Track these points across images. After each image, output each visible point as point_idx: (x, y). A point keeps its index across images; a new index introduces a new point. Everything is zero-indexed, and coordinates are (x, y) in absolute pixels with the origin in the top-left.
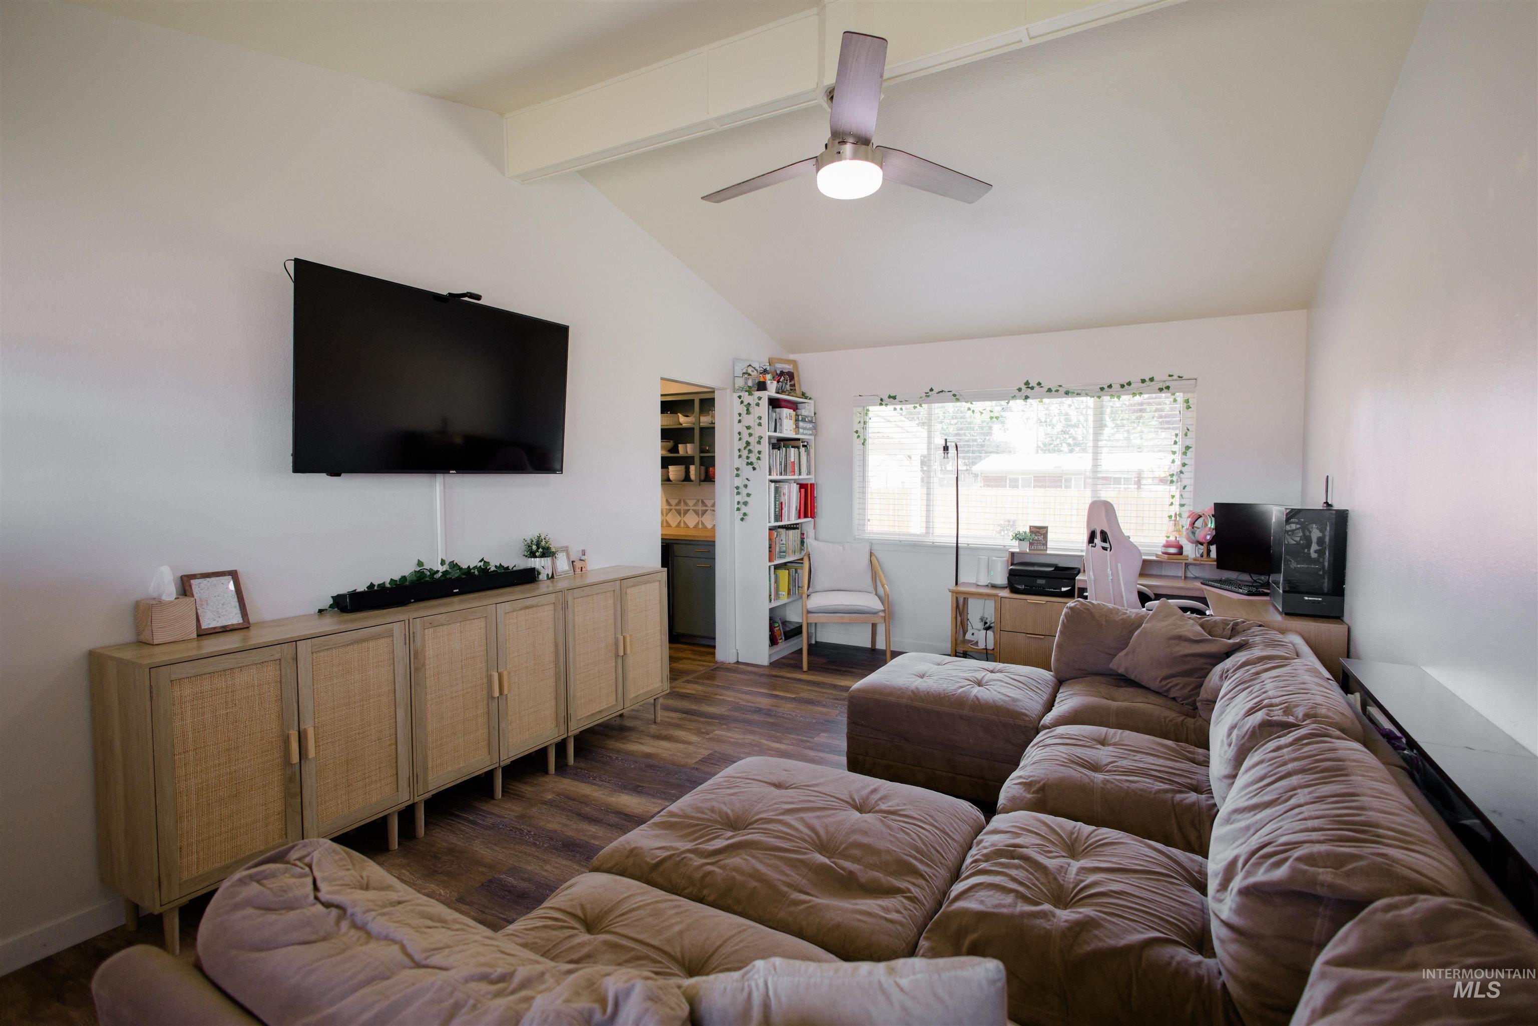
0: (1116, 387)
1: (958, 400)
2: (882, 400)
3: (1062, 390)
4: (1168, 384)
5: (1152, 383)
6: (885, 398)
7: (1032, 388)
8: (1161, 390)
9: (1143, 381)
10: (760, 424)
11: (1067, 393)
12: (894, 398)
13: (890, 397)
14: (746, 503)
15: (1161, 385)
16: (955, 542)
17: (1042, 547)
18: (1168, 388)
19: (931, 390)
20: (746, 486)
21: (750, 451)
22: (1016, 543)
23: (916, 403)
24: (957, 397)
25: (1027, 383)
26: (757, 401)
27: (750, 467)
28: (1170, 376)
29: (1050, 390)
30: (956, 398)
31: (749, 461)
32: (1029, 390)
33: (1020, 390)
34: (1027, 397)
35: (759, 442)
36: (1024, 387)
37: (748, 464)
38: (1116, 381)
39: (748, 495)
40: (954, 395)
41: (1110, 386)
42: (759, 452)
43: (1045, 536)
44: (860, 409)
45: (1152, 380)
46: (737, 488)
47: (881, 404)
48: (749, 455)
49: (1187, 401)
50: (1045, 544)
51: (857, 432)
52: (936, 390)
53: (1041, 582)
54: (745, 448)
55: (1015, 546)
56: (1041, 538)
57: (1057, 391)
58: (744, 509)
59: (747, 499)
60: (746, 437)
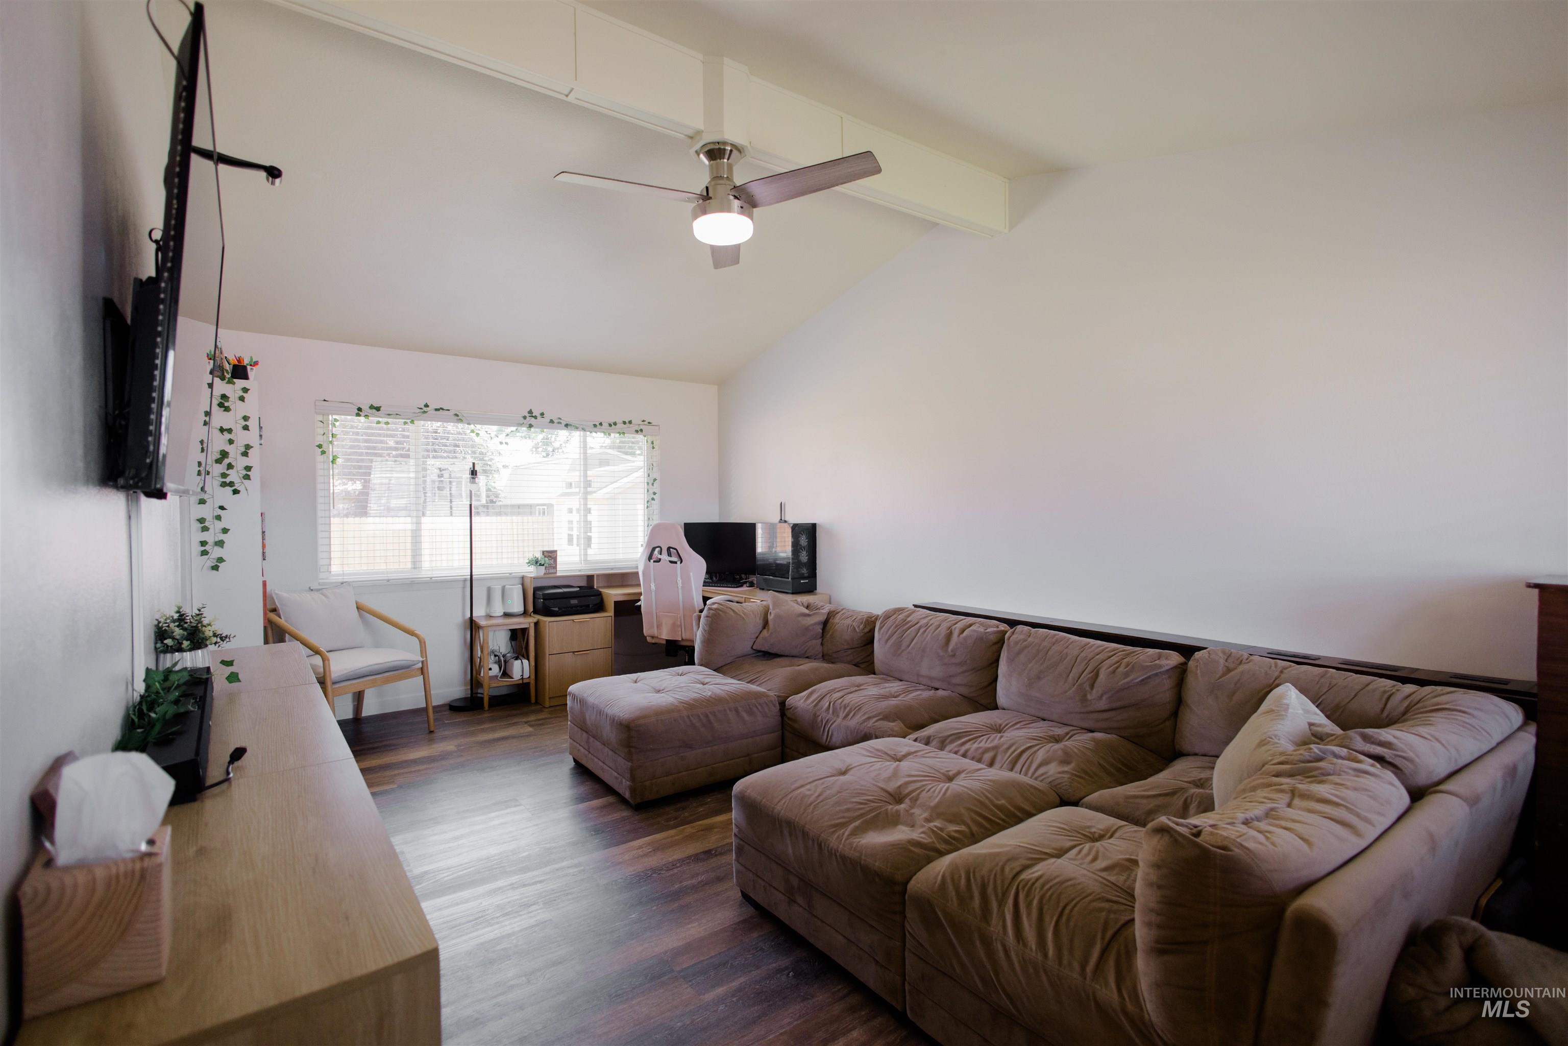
0: (605, 425)
1: (461, 421)
2: (360, 409)
3: (564, 423)
4: (642, 427)
5: (631, 425)
6: (365, 407)
7: (536, 417)
8: (637, 431)
9: (624, 423)
10: (246, 428)
11: (567, 425)
12: (378, 409)
13: (372, 407)
14: (220, 544)
15: (637, 428)
16: (469, 574)
17: (552, 571)
18: (641, 430)
19: (426, 406)
20: (219, 518)
21: (230, 466)
22: (532, 568)
23: (409, 419)
24: (460, 417)
25: (530, 412)
26: (241, 393)
27: (229, 490)
28: (643, 421)
29: (552, 421)
30: (458, 418)
31: (228, 480)
32: (533, 419)
33: (525, 418)
34: (531, 426)
35: (245, 454)
36: (527, 415)
37: (224, 485)
38: (606, 421)
39: (225, 531)
40: (457, 415)
41: (601, 424)
42: (248, 468)
43: (555, 559)
44: (320, 418)
45: (630, 422)
46: (201, 521)
47: (358, 415)
48: (227, 472)
49: (652, 443)
50: (555, 568)
51: (320, 446)
52: (433, 406)
53: (574, 602)
54: (218, 461)
55: (532, 571)
56: (552, 562)
57: (559, 423)
58: (216, 552)
59: (222, 537)
60: (218, 443)
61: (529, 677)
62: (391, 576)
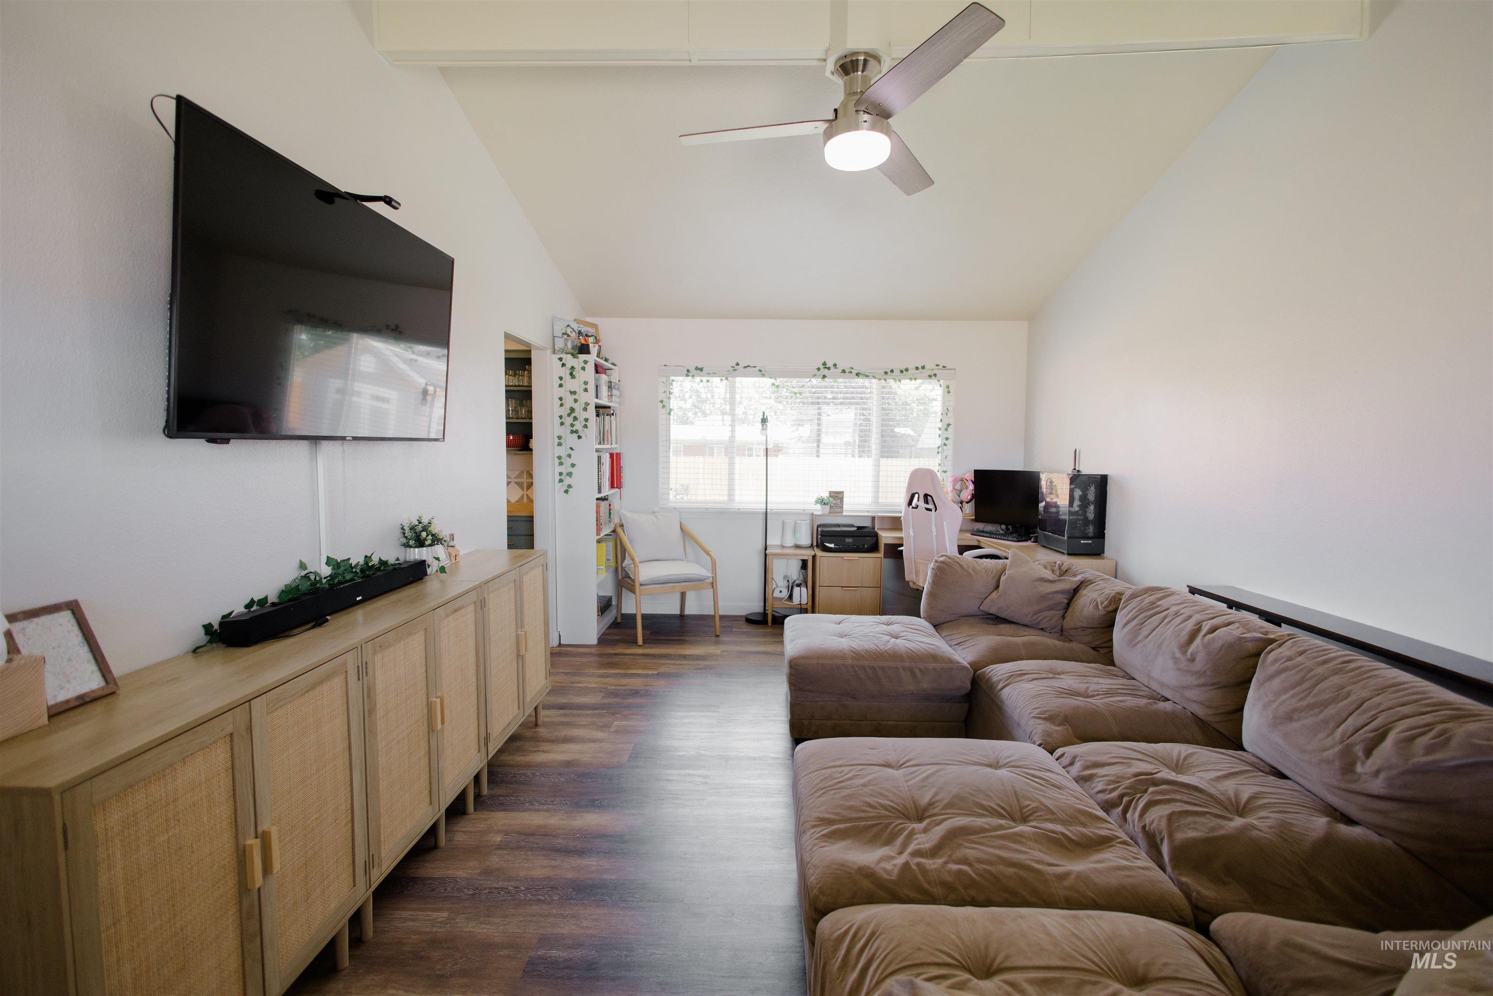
0: (897, 372)
1: (763, 375)
2: (688, 371)
3: (854, 372)
4: (935, 372)
5: (924, 371)
6: (692, 369)
7: (829, 368)
8: (930, 376)
9: (917, 368)
10: (586, 390)
11: (857, 375)
12: (701, 370)
13: (697, 368)
14: (570, 474)
15: (930, 373)
16: (765, 508)
17: (839, 510)
18: (935, 375)
19: (738, 364)
20: (569, 456)
21: (575, 419)
22: (819, 506)
23: (723, 376)
24: (763, 373)
25: (824, 364)
26: (583, 365)
27: (575, 435)
28: (937, 365)
29: (844, 371)
30: (762, 373)
31: (574, 429)
32: (826, 370)
33: (819, 369)
34: (824, 377)
35: (585, 409)
36: (822, 367)
37: (572, 432)
38: (898, 366)
39: (573, 465)
40: (760, 371)
41: (892, 371)
42: (586, 420)
43: (842, 500)
44: (664, 379)
45: (923, 367)
46: (559, 458)
47: (687, 375)
48: (574, 423)
49: (948, 387)
50: (842, 507)
51: (662, 402)
52: (742, 364)
53: (849, 540)
54: (569, 415)
55: (818, 509)
56: (838, 502)
57: (851, 372)
58: (567, 481)
59: (571, 470)
60: (569, 402)
61: (807, 603)
62: (708, 506)
